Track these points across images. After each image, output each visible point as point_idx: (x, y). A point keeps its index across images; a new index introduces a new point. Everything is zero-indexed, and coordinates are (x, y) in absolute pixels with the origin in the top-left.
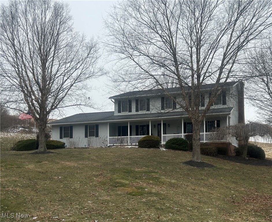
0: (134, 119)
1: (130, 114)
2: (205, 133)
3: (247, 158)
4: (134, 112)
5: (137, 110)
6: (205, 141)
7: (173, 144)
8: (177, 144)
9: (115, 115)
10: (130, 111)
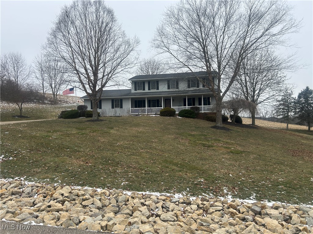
0: (149, 96)
1: (144, 91)
2: (203, 106)
3: (236, 123)
4: (147, 90)
5: (149, 89)
6: (203, 112)
7: (186, 113)
8: (188, 114)
9: (132, 92)
10: (144, 89)
